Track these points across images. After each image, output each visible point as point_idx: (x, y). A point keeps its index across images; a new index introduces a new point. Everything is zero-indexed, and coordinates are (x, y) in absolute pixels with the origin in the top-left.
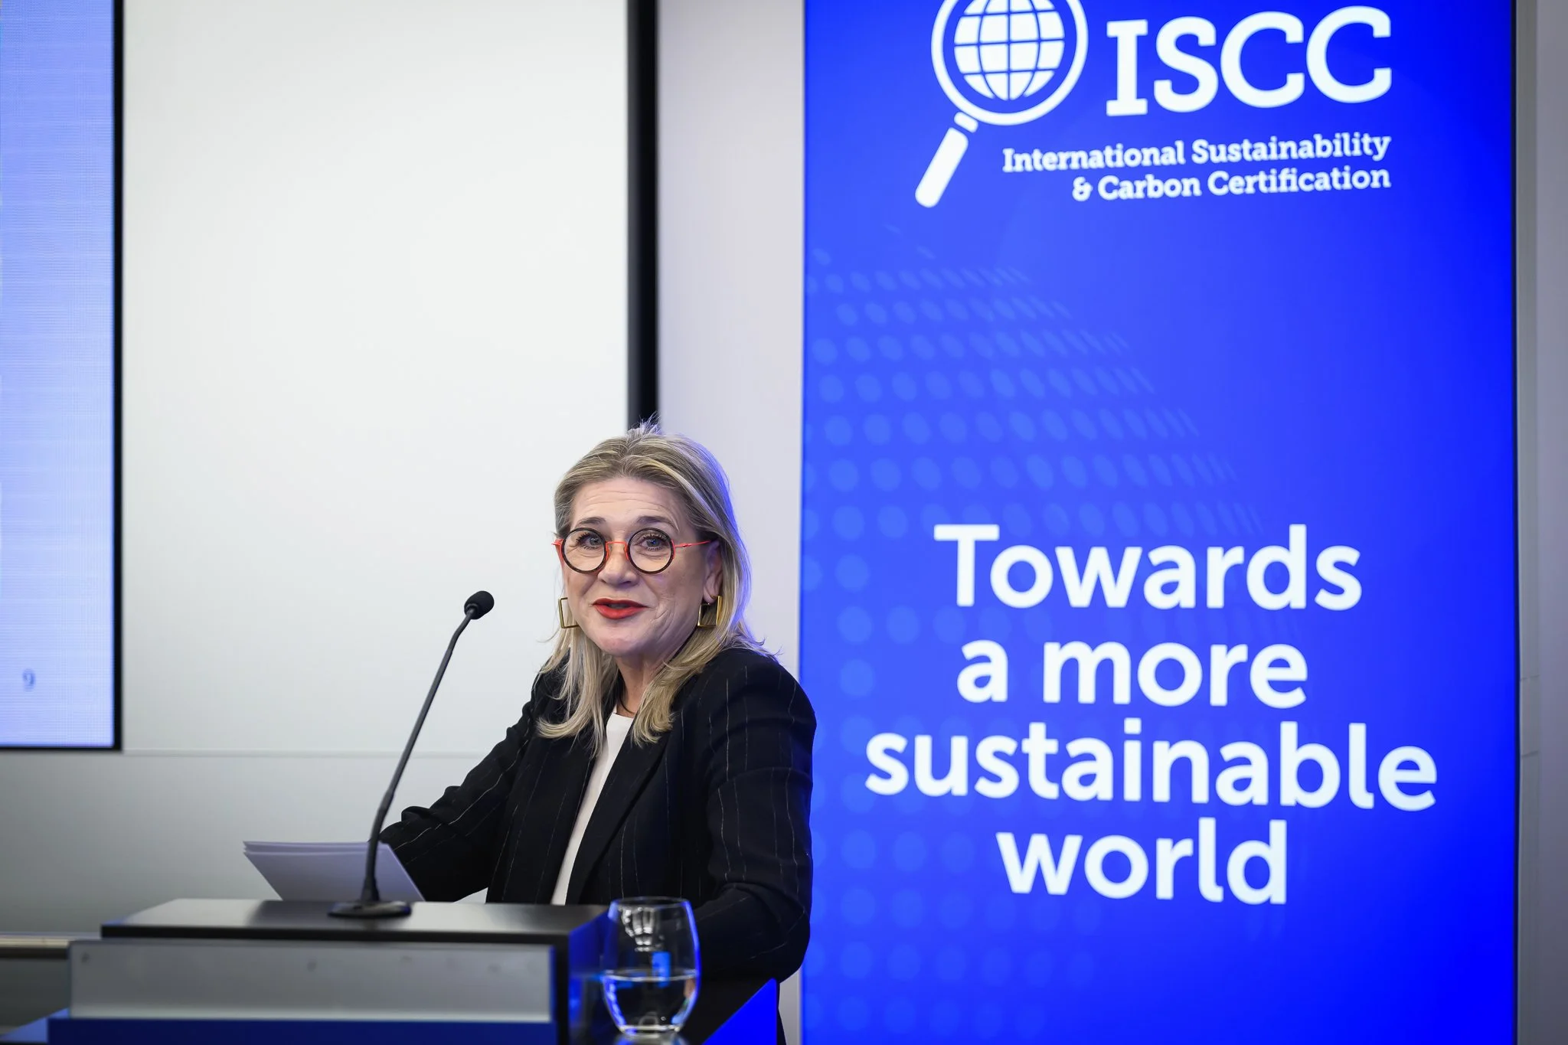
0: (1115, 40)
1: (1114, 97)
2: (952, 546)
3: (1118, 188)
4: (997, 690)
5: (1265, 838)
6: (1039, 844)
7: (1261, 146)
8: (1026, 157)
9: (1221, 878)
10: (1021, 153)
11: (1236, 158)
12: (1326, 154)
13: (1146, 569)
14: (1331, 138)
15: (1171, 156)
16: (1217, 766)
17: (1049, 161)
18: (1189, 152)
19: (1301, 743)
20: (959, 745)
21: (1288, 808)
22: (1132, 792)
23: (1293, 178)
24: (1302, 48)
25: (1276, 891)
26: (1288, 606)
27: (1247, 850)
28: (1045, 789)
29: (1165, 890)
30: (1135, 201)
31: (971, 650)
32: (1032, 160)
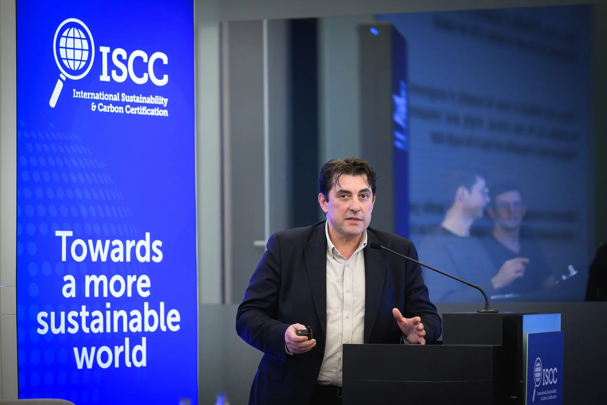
0: (102, 53)
1: (102, 75)
2: (60, 238)
3: (103, 108)
4: (73, 294)
5: (141, 344)
6: (85, 350)
7: (138, 97)
8: (79, 92)
9: (131, 360)
10: (78, 91)
11: (132, 101)
12: (153, 103)
13: (111, 248)
14: (154, 97)
15: (116, 98)
16: (130, 318)
17: (85, 95)
18: (120, 97)
19: (150, 309)
20: (63, 314)
21: (147, 332)
22: (108, 330)
23: (145, 110)
24: (147, 64)
25: (143, 363)
26: (146, 261)
27: (137, 348)
28: (86, 330)
29: (117, 365)
30: (107, 112)
31: (66, 278)
32: (81, 94)
